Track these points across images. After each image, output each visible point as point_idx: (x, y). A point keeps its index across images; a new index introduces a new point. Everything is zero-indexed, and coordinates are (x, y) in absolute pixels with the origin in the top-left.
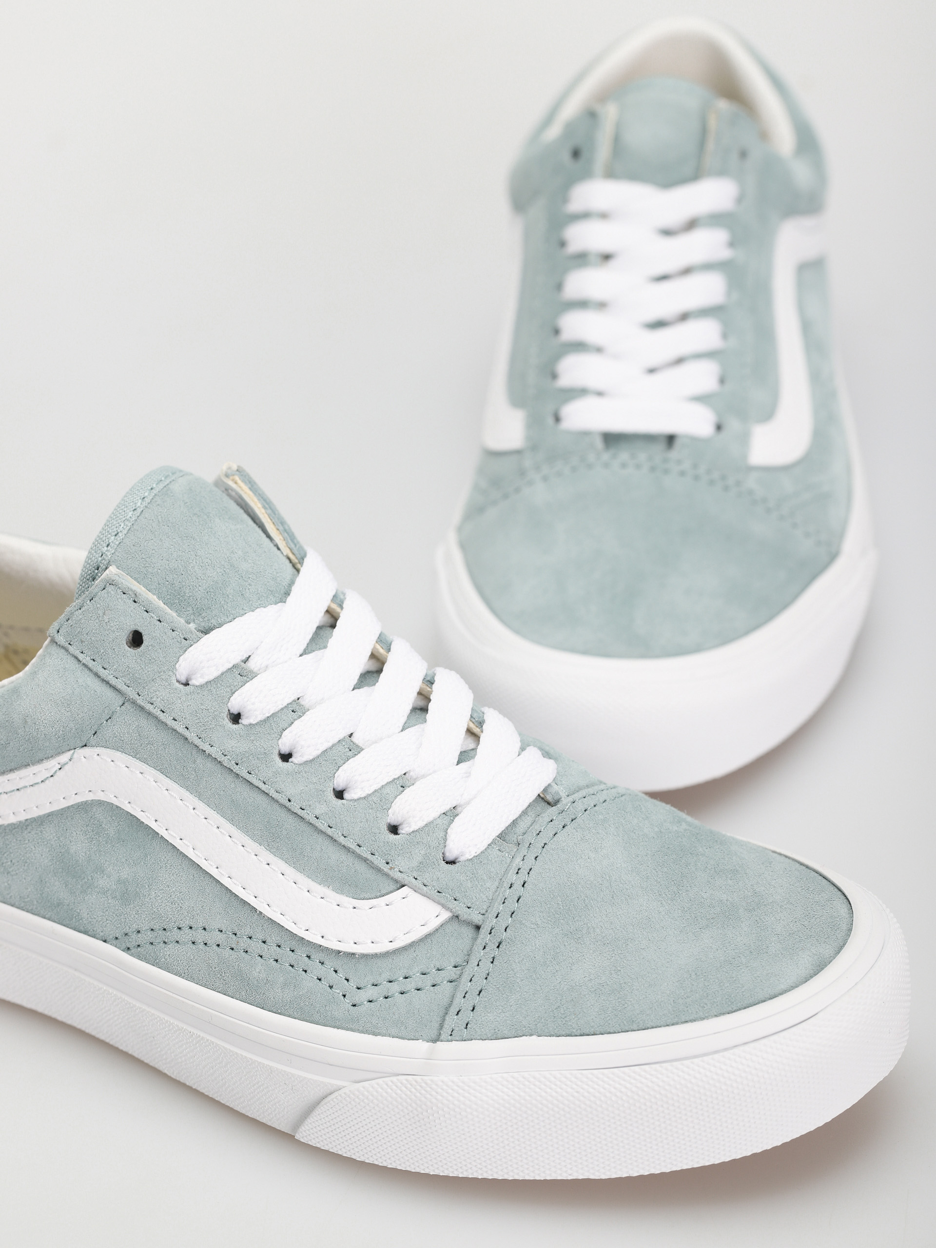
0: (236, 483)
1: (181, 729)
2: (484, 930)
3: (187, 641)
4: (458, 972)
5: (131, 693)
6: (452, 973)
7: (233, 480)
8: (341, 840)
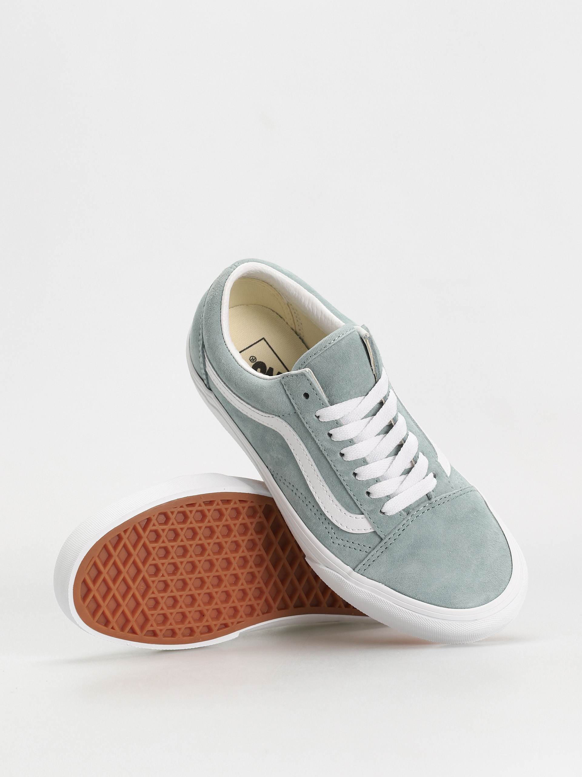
0: (367, 342)
1: (310, 430)
2: (383, 542)
3: (324, 406)
4: (370, 551)
5: (298, 412)
6: (368, 550)
7: (366, 340)
8: (349, 491)
